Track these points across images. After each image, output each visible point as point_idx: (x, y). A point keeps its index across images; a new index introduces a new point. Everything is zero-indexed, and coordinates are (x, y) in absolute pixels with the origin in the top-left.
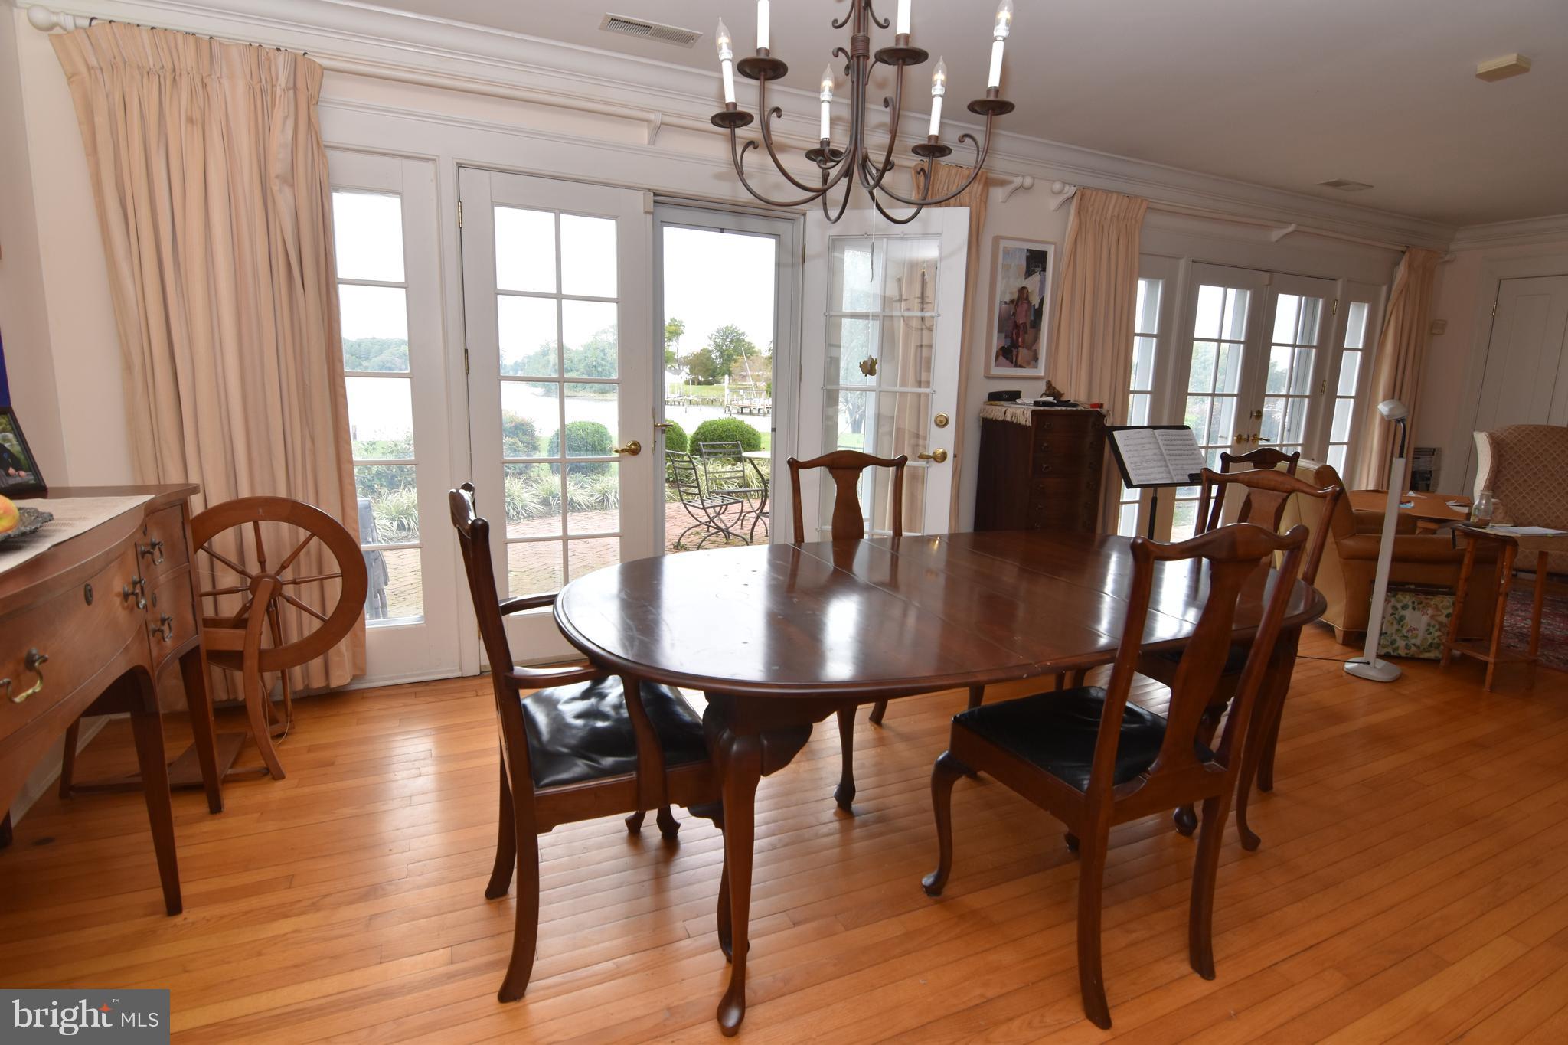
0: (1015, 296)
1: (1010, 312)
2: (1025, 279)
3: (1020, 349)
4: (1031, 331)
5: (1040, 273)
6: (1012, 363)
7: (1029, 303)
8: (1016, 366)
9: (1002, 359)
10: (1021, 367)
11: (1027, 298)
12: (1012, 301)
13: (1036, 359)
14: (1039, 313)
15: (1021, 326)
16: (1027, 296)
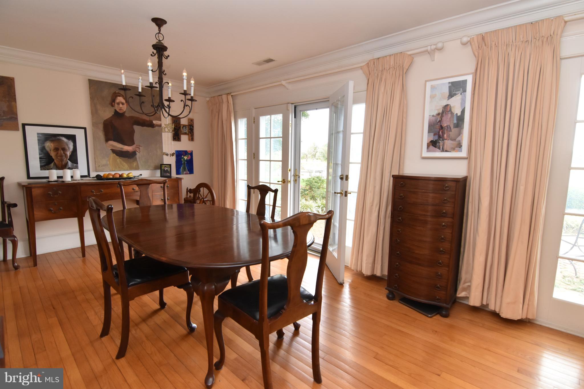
0: (441, 111)
1: (437, 120)
2: (448, 100)
3: (446, 141)
4: (454, 131)
5: (461, 94)
6: (440, 149)
7: (452, 113)
8: (443, 151)
9: (431, 147)
10: (446, 151)
11: (450, 110)
12: (439, 114)
13: (460, 146)
14: (461, 119)
15: (446, 128)
16: (450, 109)
